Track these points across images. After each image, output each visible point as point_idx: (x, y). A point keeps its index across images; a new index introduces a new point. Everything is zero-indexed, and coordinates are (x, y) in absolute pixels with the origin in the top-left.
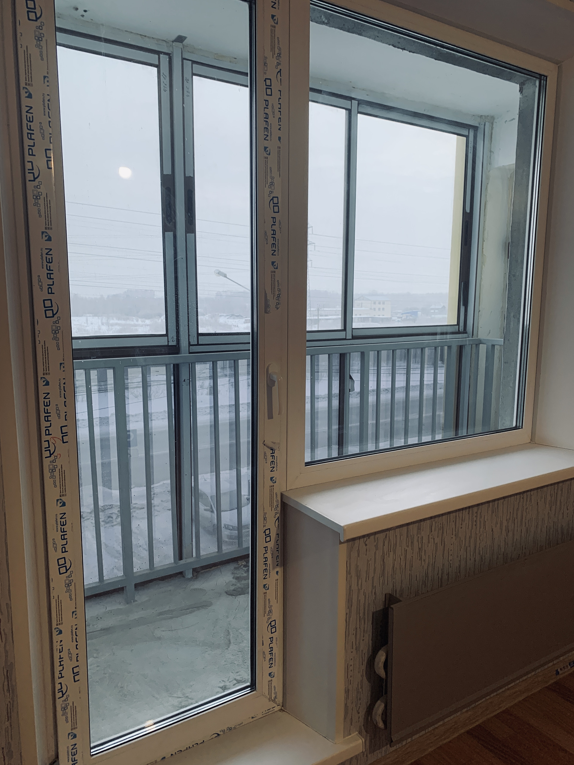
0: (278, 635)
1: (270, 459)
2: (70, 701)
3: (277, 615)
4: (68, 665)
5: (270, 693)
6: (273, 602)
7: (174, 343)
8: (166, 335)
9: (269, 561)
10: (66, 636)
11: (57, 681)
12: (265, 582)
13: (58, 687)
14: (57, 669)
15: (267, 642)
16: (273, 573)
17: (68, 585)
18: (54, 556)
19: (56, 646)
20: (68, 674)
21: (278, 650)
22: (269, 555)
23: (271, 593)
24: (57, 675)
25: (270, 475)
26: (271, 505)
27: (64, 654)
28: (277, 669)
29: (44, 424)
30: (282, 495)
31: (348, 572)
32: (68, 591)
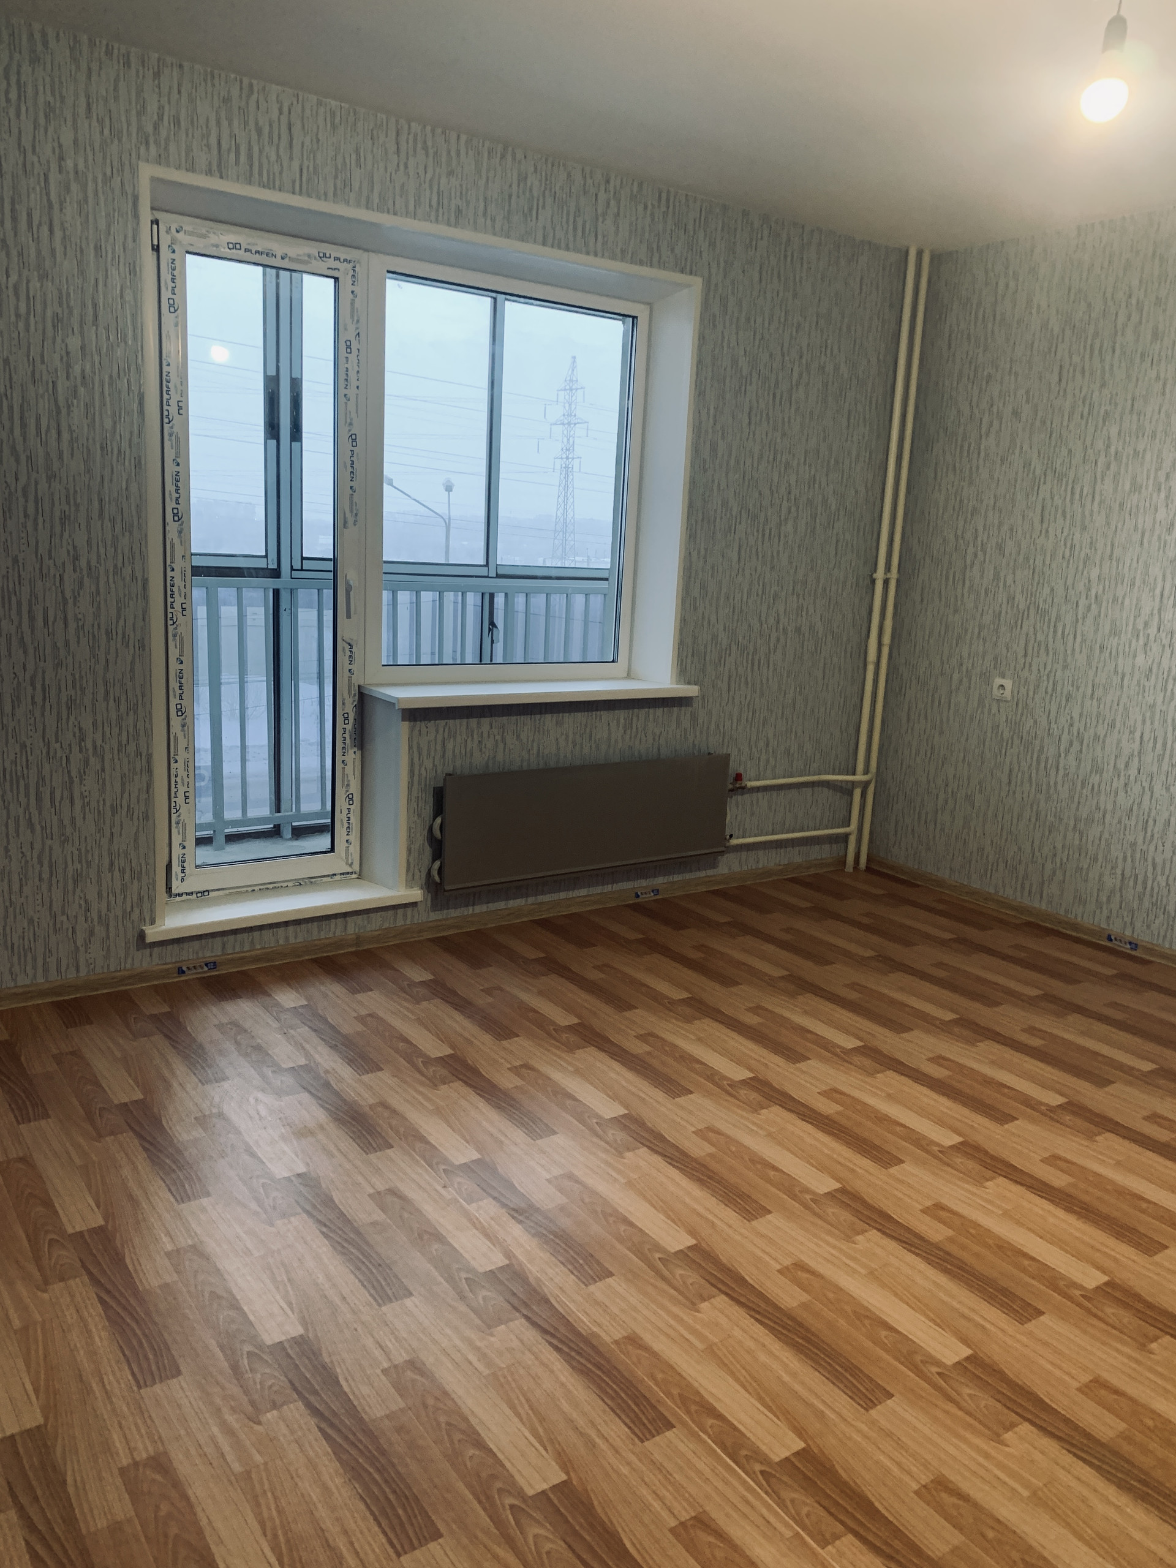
0: (356, 807)
1: (348, 654)
2: (182, 818)
3: (355, 788)
4: (182, 789)
5: (347, 858)
6: (351, 777)
7: (275, 567)
8: (266, 556)
9: (348, 741)
10: (180, 765)
11: (173, 800)
12: (343, 758)
13: (173, 804)
14: (173, 790)
15: (345, 812)
16: (351, 752)
17: (183, 726)
18: (173, 702)
19: (173, 772)
20: (181, 795)
21: (355, 821)
22: (347, 735)
23: (349, 769)
24: (173, 795)
25: (347, 667)
26: (349, 692)
27: (179, 779)
28: (354, 837)
29: (170, 600)
30: (359, 686)
31: (410, 748)
32: (183, 730)
